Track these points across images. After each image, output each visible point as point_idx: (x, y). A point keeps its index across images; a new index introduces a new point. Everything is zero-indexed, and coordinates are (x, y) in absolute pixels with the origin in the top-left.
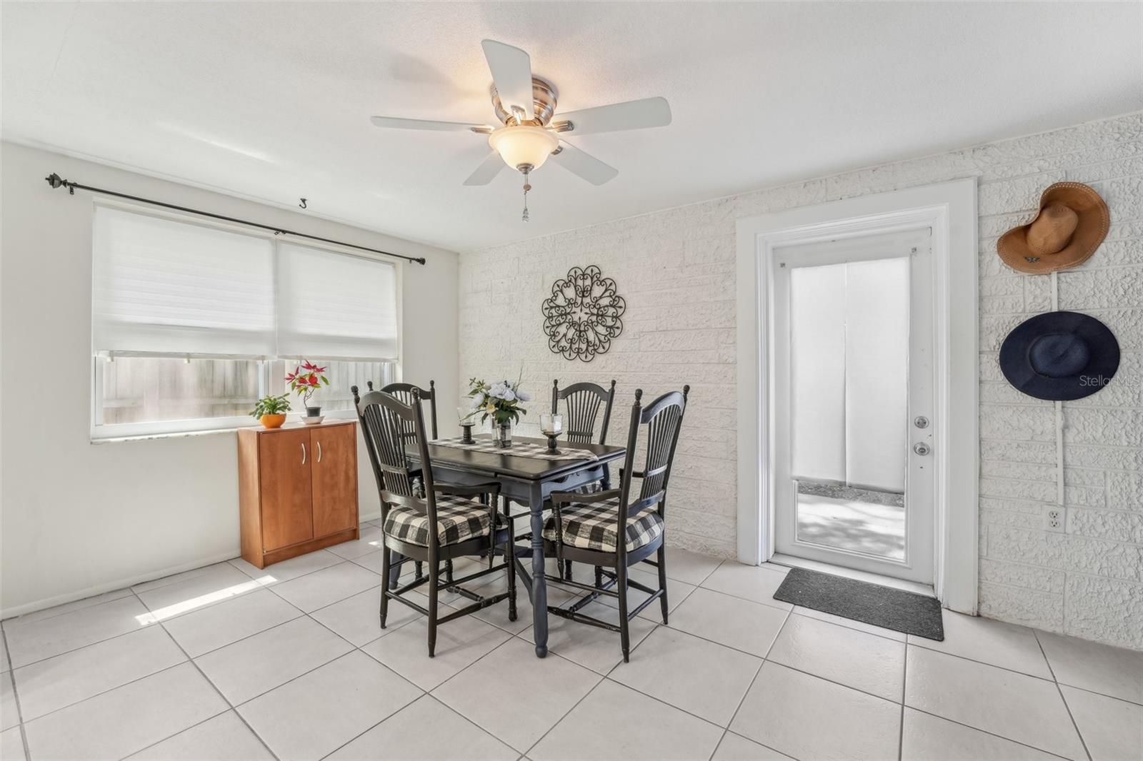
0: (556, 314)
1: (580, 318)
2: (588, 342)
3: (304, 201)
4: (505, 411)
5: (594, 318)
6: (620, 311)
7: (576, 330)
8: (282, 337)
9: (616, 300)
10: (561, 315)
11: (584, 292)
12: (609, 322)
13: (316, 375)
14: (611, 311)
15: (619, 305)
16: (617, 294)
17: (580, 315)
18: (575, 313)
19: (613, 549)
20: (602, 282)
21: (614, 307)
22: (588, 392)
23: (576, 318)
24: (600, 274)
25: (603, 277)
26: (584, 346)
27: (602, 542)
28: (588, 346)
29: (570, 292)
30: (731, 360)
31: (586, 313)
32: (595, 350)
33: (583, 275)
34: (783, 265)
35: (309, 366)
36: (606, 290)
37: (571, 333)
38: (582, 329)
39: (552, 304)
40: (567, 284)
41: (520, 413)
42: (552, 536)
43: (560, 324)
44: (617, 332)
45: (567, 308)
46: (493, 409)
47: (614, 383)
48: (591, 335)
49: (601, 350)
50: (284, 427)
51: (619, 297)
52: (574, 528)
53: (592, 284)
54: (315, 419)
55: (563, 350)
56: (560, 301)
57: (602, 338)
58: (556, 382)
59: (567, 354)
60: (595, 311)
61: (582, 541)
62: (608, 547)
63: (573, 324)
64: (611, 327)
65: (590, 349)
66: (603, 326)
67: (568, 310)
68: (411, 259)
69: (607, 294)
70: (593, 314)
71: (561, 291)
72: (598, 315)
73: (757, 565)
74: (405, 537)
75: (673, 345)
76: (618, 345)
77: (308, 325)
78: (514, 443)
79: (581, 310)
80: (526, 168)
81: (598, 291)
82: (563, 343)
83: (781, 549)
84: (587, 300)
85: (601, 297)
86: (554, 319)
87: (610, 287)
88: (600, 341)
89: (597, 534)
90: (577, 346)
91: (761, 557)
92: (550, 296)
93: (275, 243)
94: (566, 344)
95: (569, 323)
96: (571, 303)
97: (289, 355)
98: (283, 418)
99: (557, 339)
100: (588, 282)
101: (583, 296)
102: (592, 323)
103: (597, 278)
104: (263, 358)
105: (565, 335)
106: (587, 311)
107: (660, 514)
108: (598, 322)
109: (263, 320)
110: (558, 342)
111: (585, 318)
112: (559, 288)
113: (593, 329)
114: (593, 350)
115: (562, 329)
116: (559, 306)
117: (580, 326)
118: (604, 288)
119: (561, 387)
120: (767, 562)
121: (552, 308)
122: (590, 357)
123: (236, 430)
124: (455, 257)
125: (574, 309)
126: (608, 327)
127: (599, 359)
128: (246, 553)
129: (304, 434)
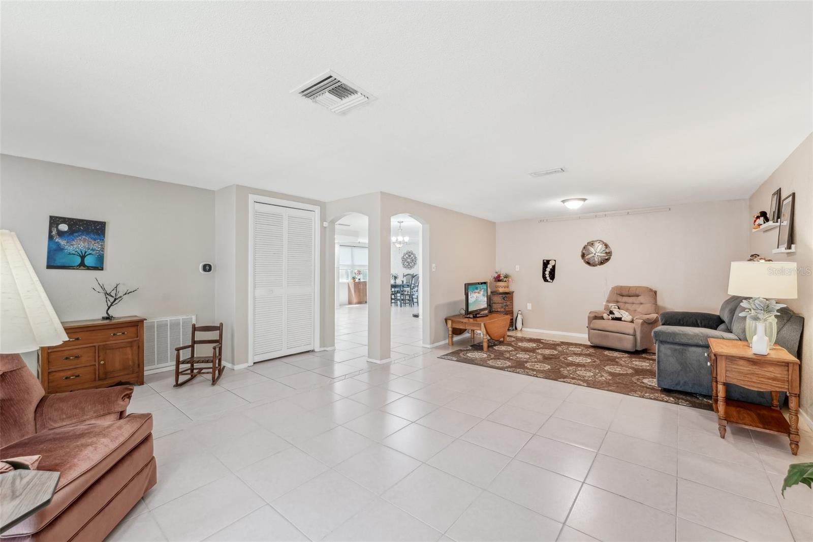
0: (404, 260)
4: (396, 278)
6: (416, 260)
8: (353, 266)
9: (415, 258)
11: (410, 256)
12: (414, 262)
13: (360, 272)
16: (416, 256)
17: (409, 260)
29: (407, 256)
33: (409, 252)
35: (358, 271)
37: (407, 264)
38: (409, 263)
39: (403, 258)
43: (405, 262)
44: (416, 264)
48: (411, 264)
49: (413, 267)
50: (355, 282)
54: (359, 280)
55: (405, 267)
56: (405, 257)
57: (413, 265)
61: (406, 293)
62: (409, 293)
72: (412, 260)
76: (415, 266)
77: (356, 263)
81: (412, 256)
87: (414, 255)
89: (408, 292)
90: (408, 266)
92: (403, 256)
95: (407, 262)
96: (407, 258)
97: (355, 269)
98: (355, 280)
99: (404, 265)
100: (410, 254)
103: (412, 253)
104: (350, 269)
107: (417, 291)
108: (412, 262)
109: (352, 263)
112: (405, 255)
114: (411, 267)
119: (405, 274)
122: (410, 269)
123: (349, 282)
127: (412, 269)
128: (350, 303)
129: (359, 283)
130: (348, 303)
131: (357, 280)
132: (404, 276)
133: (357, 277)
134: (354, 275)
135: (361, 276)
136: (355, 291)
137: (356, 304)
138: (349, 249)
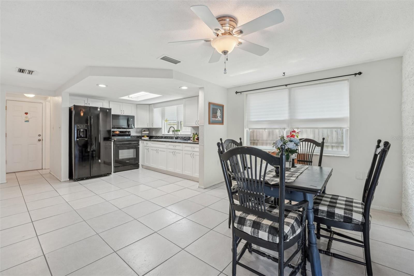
3: (284, 73)
68: (355, 75)
80: (225, 52)
124: (402, 58)
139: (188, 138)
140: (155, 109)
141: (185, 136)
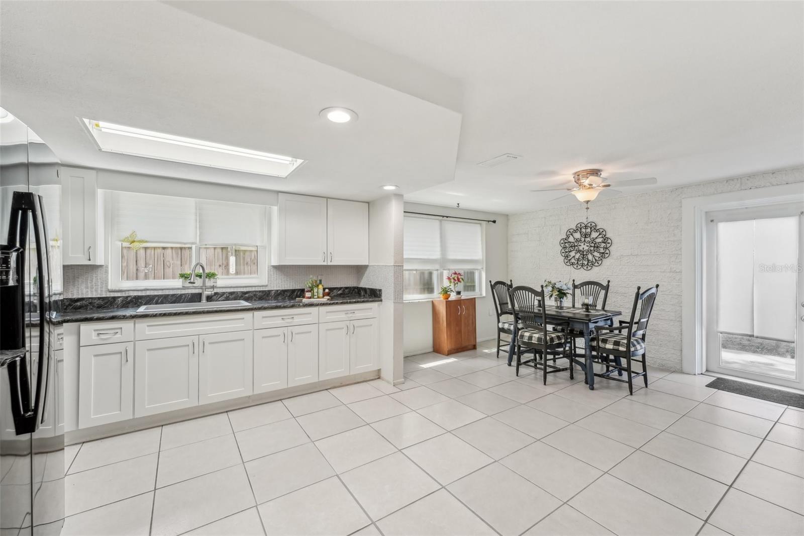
0: (567, 246)
1: (583, 249)
2: (588, 260)
3: (458, 204)
4: (562, 294)
5: (592, 248)
6: (608, 245)
7: (581, 254)
8: (444, 261)
9: (606, 240)
10: (572, 246)
11: (587, 235)
12: (602, 250)
13: (459, 277)
14: (603, 245)
15: (608, 242)
16: (607, 236)
17: (584, 247)
18: (580, 245)
19: (625, 349)
20: (597, 231)
21: (605, 243)
22: (590, 286)
23: (581, 248)
24: (596, 226)
25: (598, 228)
26: (586, 263)
27: (619, 346)
28: (588, 262)
29: (577, 235)
30: (678, 271)
31: (587, 246)
32: (593, 264)
33: (586, 226)
34: (712, 221)
35: (455, 273)
36: (600, 234)
37: (578, 256)
38: (585, 253)
39: (566, 241)
40: (575, 231)
41: (567, 295)
42: (594, 344)
43: (571, 251)
44: (607, 256)
45: (575, 243)
46: (557, 293)
47: (609, 282)
48: (590, 257)
49: (596, 264)
50: (450, 299)
51: (608, 238)
52: (605, 341)
53: (591, 231)
54: (459, 296)
55: (573, 264)
56: (571, 239)
57: (597, 258)
58: (574, 281)
59: (575, 266)
60: (593, 245)
61: (609, 346)
62: (622, 349)
63: (579, 251)
64: (603, 253)
65: (589, 264)
66: (598, 252)
67: (576, 244)
68: (489, 221)
69: (601, 236)
70: (591, 246)
71: (572, 235)
72: (594, 247)
73: (695, 375)
74: (531, 340)
75: (641, 262)
76: (606, 262)
77: (451, 256)
78: (564, 308)
79: (584, 244)
80: (587, 202)
81: (594, 235)
82: (573, 261)
83: (710, 369)
84: (587, 239)
85: (596, 238)
86: (567, 248)
87: (602, 233)
88: (596, 260)
89: (617, 343)
90: (581, 262)
91: (698, 371)
92: (565, 237)
93: (441, 221)
94: (574, 261)
95: (577, 250)
96: (577, 240)
97: (446, 268)
98: (450, 295)
99: (569, 259)
100: (589, 230)
101: (585, 237)
102: (591, 251)
103: (594, 228)
104: (437, 270)
105: (574, 257)
106: (588, 245)
108: (594, 250)
109: (436, 255)
110: (570, 260)
111: (586, 248)
112: (570, 233)
113: (591, 254)
114: (591, 264)
115: (572, 254)
116: (570, 242)
117: (583, 252)
118: (599, 233)
119: (577, 284)
120: (701, 374)
121: (566, 243)
122: (589, 268)
123: (432, 300)
124: (506, 216)
125: (580, 244)
126: (600, 253)
127: (595, 269)
128: (437, 350)
129: (459, 302)
130: (431, 350)
131: (453, 297)
132: (575, 287)
133: (452, 287)
134: (446, 283)
135: (460, 286)
136: (448, 324)
137: (450, 353)
138: (435, 224)
139: (259, 294)
140: (98, 190)
141: (245, 290)
